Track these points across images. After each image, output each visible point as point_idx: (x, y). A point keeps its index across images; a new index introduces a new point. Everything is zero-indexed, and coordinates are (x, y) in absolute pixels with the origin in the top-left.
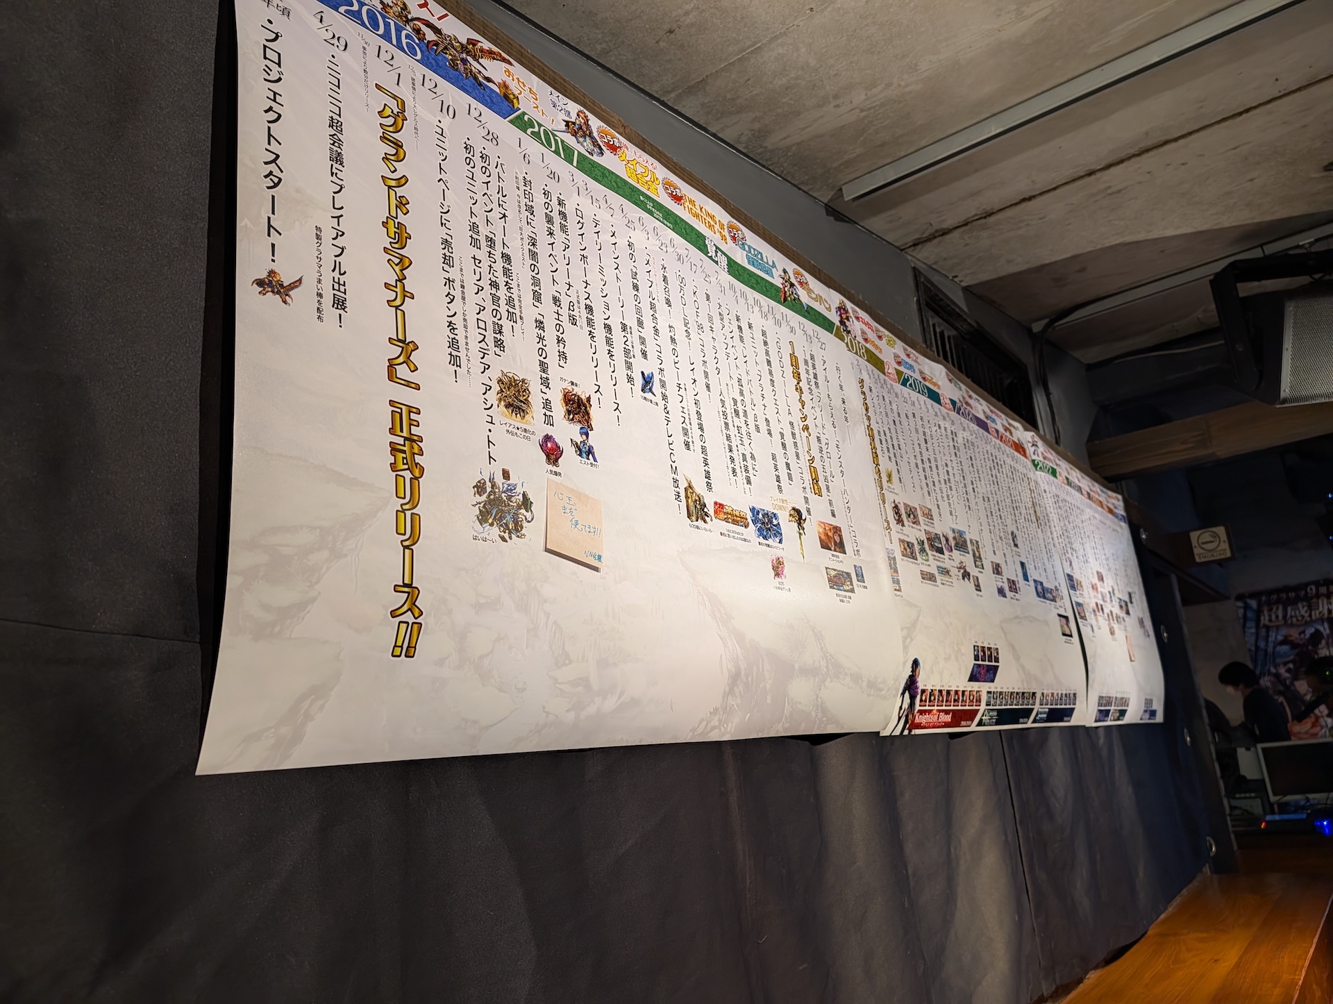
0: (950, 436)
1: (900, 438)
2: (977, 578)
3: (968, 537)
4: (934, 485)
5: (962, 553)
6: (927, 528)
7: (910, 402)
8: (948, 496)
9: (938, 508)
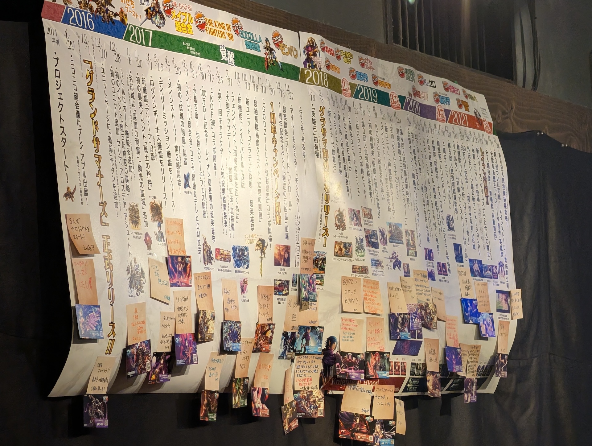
0: (395, 134)
1: (350, 150)
2: (408, 265)
3: (403, 229)
4: (376, 186)
5: (395, 244)
6: (366, 227)
7: (360, 113)
8: (388, 194)
9: (378, 207)
